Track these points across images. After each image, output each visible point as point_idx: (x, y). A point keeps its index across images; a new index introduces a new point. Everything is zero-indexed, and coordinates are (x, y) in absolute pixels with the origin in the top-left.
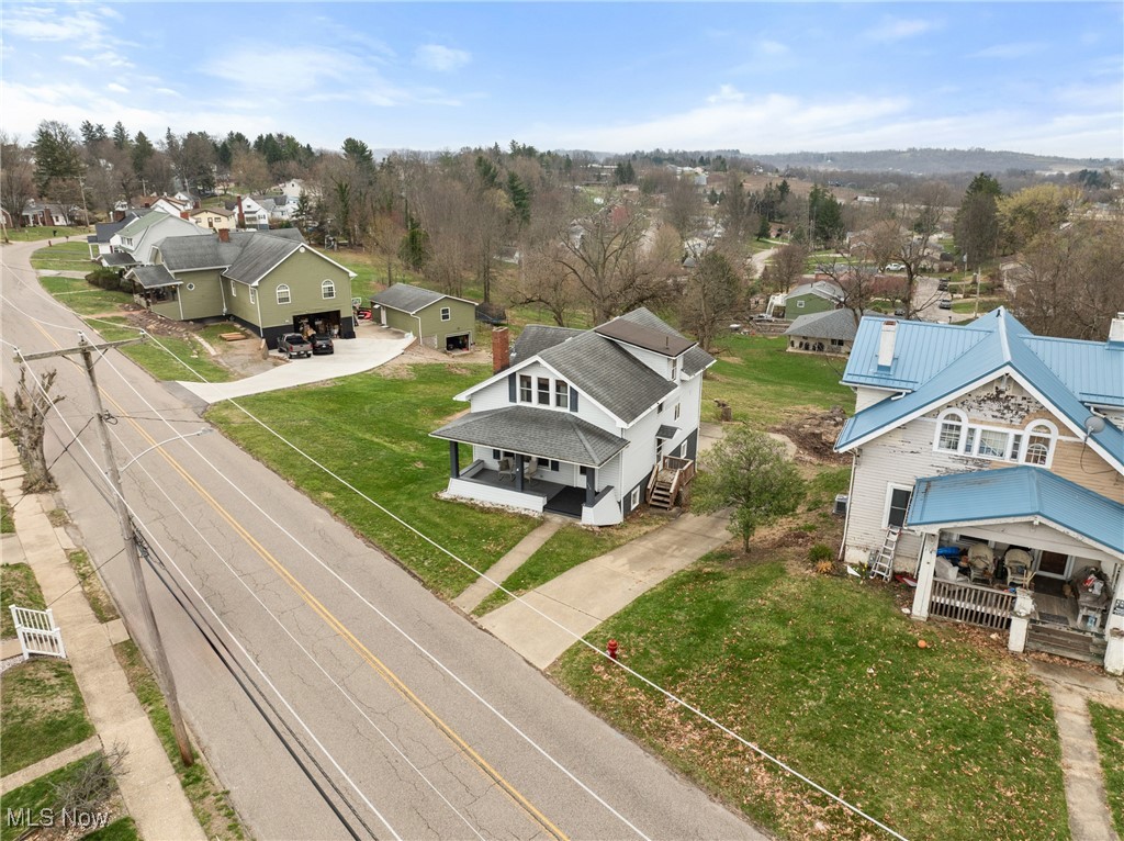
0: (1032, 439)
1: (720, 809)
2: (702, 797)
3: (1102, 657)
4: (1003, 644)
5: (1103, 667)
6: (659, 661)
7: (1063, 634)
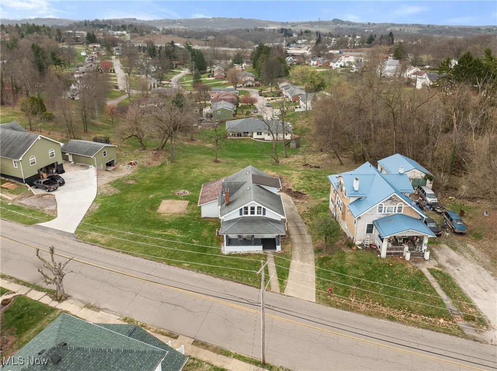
0: (399, 207)
1: (382, 320)
2: (377, 319)
3: (423, 256)
4: (404, 259)
5: (424, 259)
6: (341, 289)
7: (415, 253)
